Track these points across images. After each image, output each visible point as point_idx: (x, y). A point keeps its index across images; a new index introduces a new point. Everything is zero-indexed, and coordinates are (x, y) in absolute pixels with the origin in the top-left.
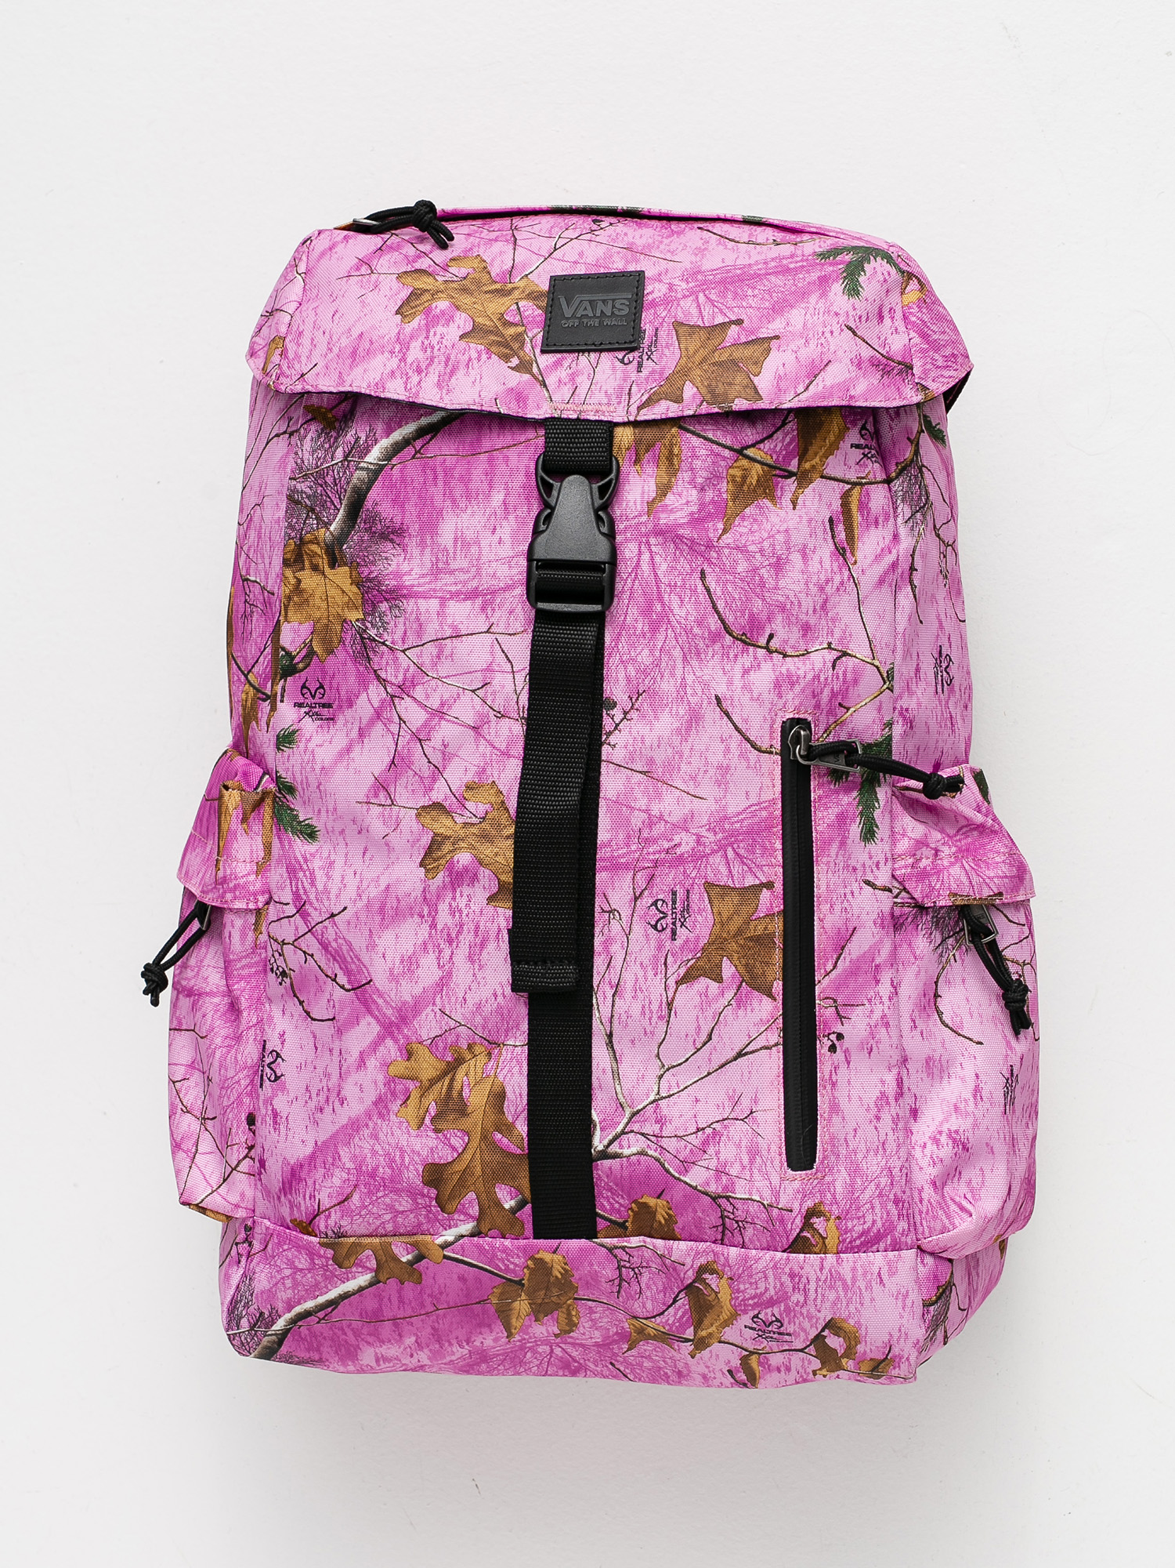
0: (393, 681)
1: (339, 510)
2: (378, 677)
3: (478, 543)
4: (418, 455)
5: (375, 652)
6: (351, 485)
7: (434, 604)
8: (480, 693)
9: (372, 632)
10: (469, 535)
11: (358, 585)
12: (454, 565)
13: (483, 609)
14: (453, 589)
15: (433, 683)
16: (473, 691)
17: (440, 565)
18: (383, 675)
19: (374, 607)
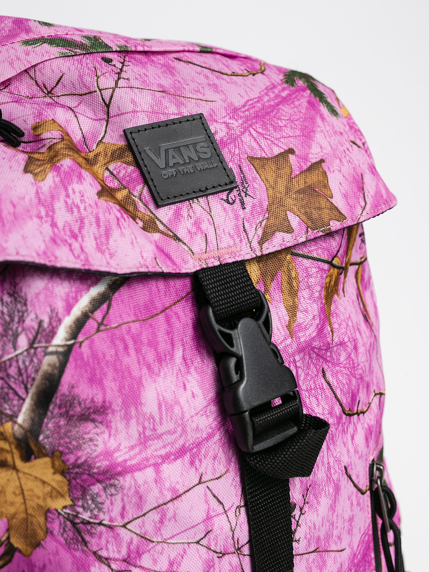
0: (117, 556)
1: (24, 400)
2: (100, 559)
3: (177, 403)
4: (102, 328)
5: (91, 534)
6: (40, 373)
7: (150, 472)
8: (204, 542)
9: (86, 516)
10: (169, 396)
11: (63, 473)
12: (160, 430)
13: (192, 463)
14: (163, 452)
15: (159, 547)
16: (198, 542)
17: (148, 433)
18: (104, 553)
19: (84, 491)
